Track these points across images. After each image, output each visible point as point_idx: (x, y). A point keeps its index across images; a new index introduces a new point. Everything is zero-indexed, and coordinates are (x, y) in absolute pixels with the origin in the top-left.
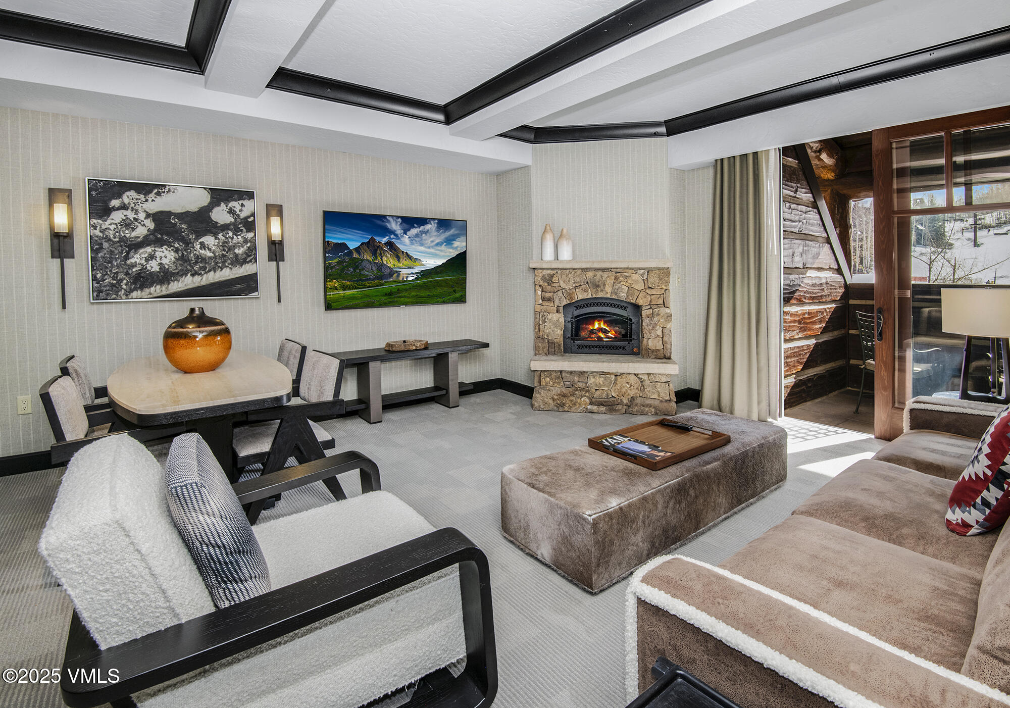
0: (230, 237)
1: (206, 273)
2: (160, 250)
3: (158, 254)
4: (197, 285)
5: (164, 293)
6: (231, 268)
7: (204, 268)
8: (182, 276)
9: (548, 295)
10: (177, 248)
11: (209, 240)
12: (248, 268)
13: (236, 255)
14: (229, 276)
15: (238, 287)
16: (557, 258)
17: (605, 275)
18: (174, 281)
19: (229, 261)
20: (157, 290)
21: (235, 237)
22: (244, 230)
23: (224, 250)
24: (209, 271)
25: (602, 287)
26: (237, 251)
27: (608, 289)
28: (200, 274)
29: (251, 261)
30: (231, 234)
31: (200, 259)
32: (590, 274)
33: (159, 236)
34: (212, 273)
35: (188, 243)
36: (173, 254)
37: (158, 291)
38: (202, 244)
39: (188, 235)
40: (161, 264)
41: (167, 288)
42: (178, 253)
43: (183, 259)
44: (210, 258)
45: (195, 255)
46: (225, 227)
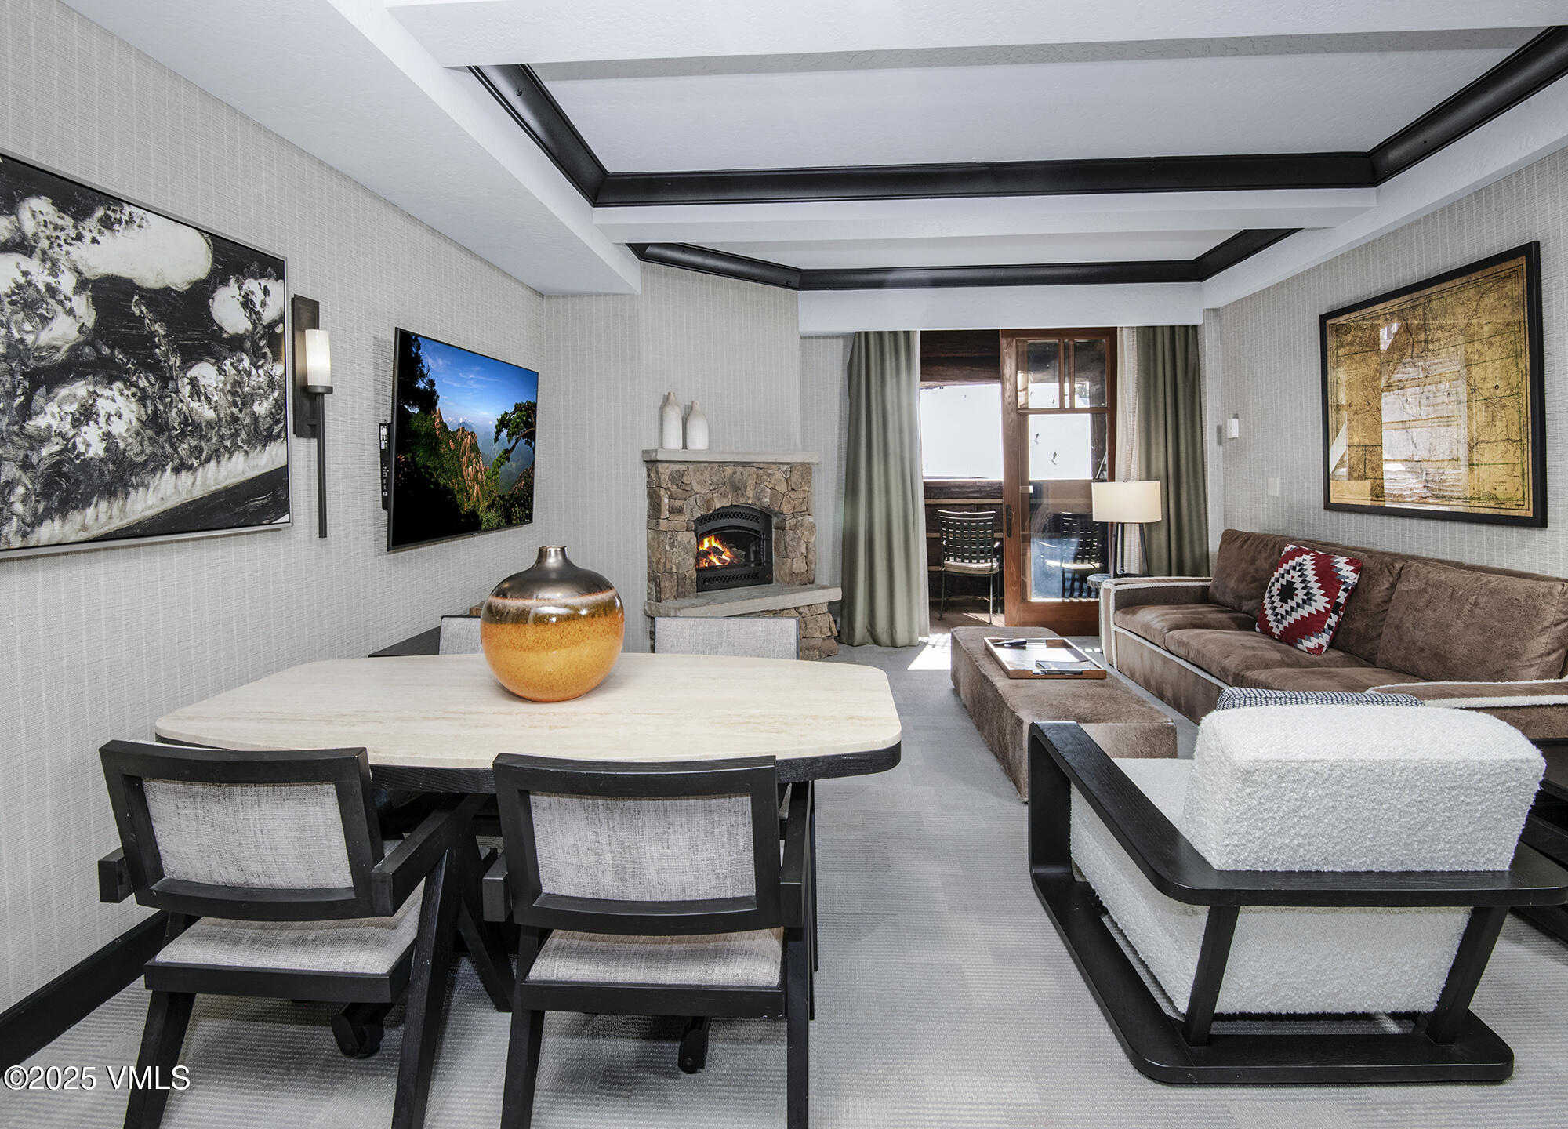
0: (245, 371)
1: (201, 464)
2: (107, 392)
3: (103, 406)
4: (184, 498)
5: (117, 524)
6: (247, 453)
7: (196, 451)
8: (153, 472)
9: (678, 503)
10: (143, 390)
11: (205, 372)
12: (274, 453)
13: (256, 419)
14: (244, 473)
15: (258, 502)
16: (685, 447)
17: (746, 471)
18: (136, 487)
19: (244, 435)
20: (100, 516)
21: (254, 371)
22: (270, 355)
23: (235, 404)
24: (208, 460)
25: (743, 489)
26: (256, 407)
27: (750, 493)
28: (190, 468)
29: (279, 435)
30: (246, 363)
31: (191, 426)
32: (729, 470)
33: (106, 351)
34: (213, 464)
35: (165, 379)
36: (134, 406)
37: (103, 518)
38: (193, 382)
39: (166, 355)
40: (108, 435)
41: (122, 509)
42: (145, 406)
43: (155, 423)
44: (210, 424)
45: (180, 412)
46: (236, 343)
